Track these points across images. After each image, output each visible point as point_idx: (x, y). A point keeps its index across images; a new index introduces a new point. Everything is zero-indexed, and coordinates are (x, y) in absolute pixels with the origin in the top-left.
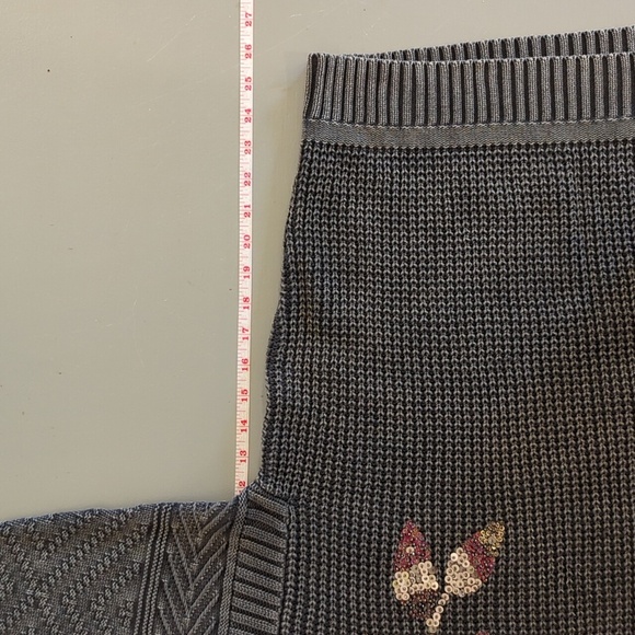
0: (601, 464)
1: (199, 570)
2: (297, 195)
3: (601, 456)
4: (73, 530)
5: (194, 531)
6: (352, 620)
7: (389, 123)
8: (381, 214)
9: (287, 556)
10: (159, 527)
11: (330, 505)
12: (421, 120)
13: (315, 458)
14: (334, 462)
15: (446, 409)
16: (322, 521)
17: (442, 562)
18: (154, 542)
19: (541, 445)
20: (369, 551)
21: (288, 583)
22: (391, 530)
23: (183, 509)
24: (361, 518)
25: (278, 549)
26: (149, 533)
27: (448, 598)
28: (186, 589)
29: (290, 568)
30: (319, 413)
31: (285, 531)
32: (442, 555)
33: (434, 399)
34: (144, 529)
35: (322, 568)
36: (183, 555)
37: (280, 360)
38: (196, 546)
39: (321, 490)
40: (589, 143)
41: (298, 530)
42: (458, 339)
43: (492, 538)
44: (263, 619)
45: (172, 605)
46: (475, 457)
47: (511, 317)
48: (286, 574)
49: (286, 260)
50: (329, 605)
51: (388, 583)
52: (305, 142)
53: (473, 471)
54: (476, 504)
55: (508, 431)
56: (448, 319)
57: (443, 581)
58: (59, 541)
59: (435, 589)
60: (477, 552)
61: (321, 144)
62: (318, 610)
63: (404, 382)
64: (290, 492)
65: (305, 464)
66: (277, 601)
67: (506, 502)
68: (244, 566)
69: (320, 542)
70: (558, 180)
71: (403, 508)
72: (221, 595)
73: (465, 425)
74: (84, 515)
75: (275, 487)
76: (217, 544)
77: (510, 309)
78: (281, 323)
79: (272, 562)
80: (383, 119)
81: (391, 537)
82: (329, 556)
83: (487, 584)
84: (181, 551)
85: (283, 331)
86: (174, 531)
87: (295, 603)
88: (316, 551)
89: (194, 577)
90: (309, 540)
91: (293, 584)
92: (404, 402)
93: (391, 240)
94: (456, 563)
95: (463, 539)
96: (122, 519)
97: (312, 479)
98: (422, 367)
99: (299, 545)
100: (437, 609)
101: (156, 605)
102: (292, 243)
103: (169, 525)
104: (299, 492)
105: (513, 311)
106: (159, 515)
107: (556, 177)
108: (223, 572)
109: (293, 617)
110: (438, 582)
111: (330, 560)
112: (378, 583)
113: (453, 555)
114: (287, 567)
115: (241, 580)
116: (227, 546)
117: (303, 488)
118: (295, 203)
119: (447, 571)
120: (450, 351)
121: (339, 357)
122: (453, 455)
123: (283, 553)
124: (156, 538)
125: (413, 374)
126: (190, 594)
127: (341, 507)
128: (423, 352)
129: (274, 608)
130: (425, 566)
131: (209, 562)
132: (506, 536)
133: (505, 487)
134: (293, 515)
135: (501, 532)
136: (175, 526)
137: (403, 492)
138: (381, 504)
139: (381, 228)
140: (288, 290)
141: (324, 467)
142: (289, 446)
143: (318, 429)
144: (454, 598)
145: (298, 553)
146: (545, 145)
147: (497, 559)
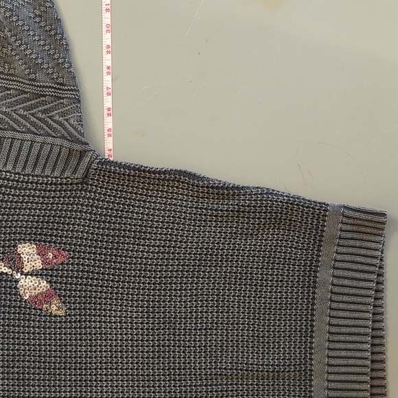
0: (99, 376)
1: (37, 118)
2: (292, 197)
3: (104, 376)
4: (52, 33)
5: (63, 114)
6: (6, 217)
7: (336, 261)
8: (275, 252)
9: (49, 176)
10: (63, 90)
11: (82, 205)
12: (335, 281)
13: (114, 196)
14: (111, 209)
15: (141, 285)
16: (72, 199)
17: (41, 275)
18: (53, 87)
19: (114, 342)
20: (51, 229)
21: (31, 177)
22: (64, 244)
23: (77, 107)
24: (73, 225)
25: (53, 171)
26: (58, 84)
27: (17, 277)
28: (25, 109)
29: (41, 179)
30: (144, 201)
31: (65, 176)
32: (46, 275)
33: (148, 277)
34: (60, 80)
35: (41, 199)
36: (46, 107)
37: (181, 178)
38: (53, 116)
39: (92, 199)
40: (311, 386)
41: (66, 184)
42: (187, 296)
43: (55, 307)
44: (7, 160)
45: (13, 99)
46: (108, 300)
47: (199, 330)
48: (37, 176)
49: (248, 188)
50: (16, 202)
51: (29, 240)
52: (328, 205)
53: (100, 298)
54: (78, 298)
55: (124, 322)
56: (200, 289)
57: (28, 275)
58: (42, 24)
59: (24, 270)
60: (46, 297)
61: (326, 216)
62: (13, 195)
63: (161, 259)
64: (92, 179)
65: (110, 190)
66: (18, 170)
67: (78, 317)
68: (41, 148)
69: (58, 198)
70: (288, 366)
71: (78, 252)
72: (21, 132)
73: (130, 296)
74: (65, 39)
75: (95, 169)
76: (55, 130)
77: (205, 329)
78: (205, 182)
79: (44, 168)
80: (339, 257)
81: (59, 243)
82: (49, 203)
83: (25, 302)
84: (49, 106)
85: (200, 183)
86: (62, 101)
87: (17, 181)
88: (52, 196)
89: (33, 115)
90: (59, 191)
91: (30, 181)
92: (148, 258)
93: (257, 257)
94: (40, 283)
95: (55, 289)
96: (66, 65)
97: (100, 194)
98: (170, 272)
99: (55, 184)
100: (10, 270)
101: (13, 89)
102: (260, 192)
103: (65, 98)
104: (91, 185)
105: (203, 331)
106: (72, 90)
107: (290, 365)
108: (37, 134)
109: (8, 180)
110: (28, 272)
111: (46, 204)
112: (29, 234)
113: (45, 282)
114: (42, 177)
115: (31, 146)
116: (54, 137)
117: (94, 187)
118: (286, 196)
119: (34, 278)
120: (179, 290)
121: (180, 218)
122: (111, 287)
123: (51, 174)
124: (55, 88)
125: (166, 266)
126: (21, 112)
127: (80, 212)
128: (180, 273)
129: (14, 167)
130: (39, 265)
131: (42, 124)
132: (55, 316)
133: (88, 317)
134: (76, 181)
135: (59, 313)
136: (65, 101)
137: (89, 253)
138: (81, 238)
139: (265, 251)
140: (227, 188)
141: (107, 202)
142: (123, 180)
143: (133, 200)
144: (17, 281)
145: (51, 184)
146: (311, 359)
147: (41, 310)
